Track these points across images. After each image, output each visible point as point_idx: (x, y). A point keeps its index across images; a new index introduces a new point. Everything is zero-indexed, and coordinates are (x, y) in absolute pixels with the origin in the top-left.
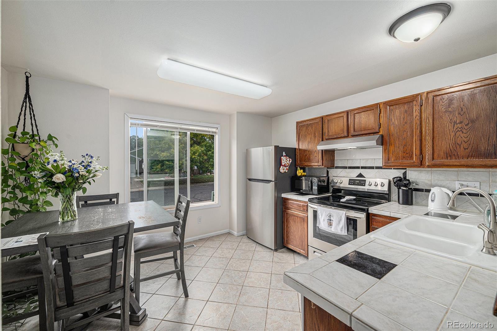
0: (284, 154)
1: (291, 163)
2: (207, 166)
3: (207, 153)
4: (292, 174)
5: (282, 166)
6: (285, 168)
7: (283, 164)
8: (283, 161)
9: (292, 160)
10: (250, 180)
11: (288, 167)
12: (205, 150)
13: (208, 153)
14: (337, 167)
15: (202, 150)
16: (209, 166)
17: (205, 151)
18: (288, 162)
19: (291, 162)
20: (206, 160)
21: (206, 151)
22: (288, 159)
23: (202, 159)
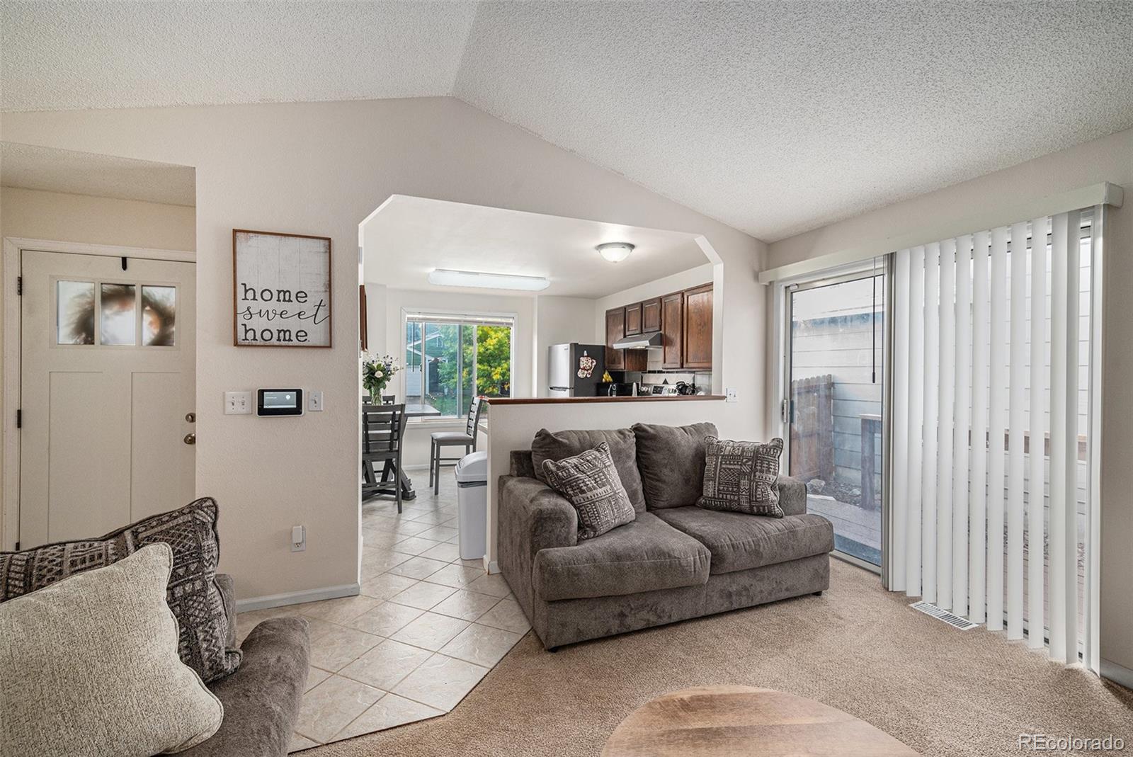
0: (585, 354)
1: (595, 366)
4: (596, 380)
5: (580, 370)
6: (586, 372)
7: (582, 367)
8: (581, 363)
9: (597, 362)
10: (551, 388)
11: (590, 372)
14: (650, 372)
18: (590, 364)
19: (594, 364)
22: (590, 361)
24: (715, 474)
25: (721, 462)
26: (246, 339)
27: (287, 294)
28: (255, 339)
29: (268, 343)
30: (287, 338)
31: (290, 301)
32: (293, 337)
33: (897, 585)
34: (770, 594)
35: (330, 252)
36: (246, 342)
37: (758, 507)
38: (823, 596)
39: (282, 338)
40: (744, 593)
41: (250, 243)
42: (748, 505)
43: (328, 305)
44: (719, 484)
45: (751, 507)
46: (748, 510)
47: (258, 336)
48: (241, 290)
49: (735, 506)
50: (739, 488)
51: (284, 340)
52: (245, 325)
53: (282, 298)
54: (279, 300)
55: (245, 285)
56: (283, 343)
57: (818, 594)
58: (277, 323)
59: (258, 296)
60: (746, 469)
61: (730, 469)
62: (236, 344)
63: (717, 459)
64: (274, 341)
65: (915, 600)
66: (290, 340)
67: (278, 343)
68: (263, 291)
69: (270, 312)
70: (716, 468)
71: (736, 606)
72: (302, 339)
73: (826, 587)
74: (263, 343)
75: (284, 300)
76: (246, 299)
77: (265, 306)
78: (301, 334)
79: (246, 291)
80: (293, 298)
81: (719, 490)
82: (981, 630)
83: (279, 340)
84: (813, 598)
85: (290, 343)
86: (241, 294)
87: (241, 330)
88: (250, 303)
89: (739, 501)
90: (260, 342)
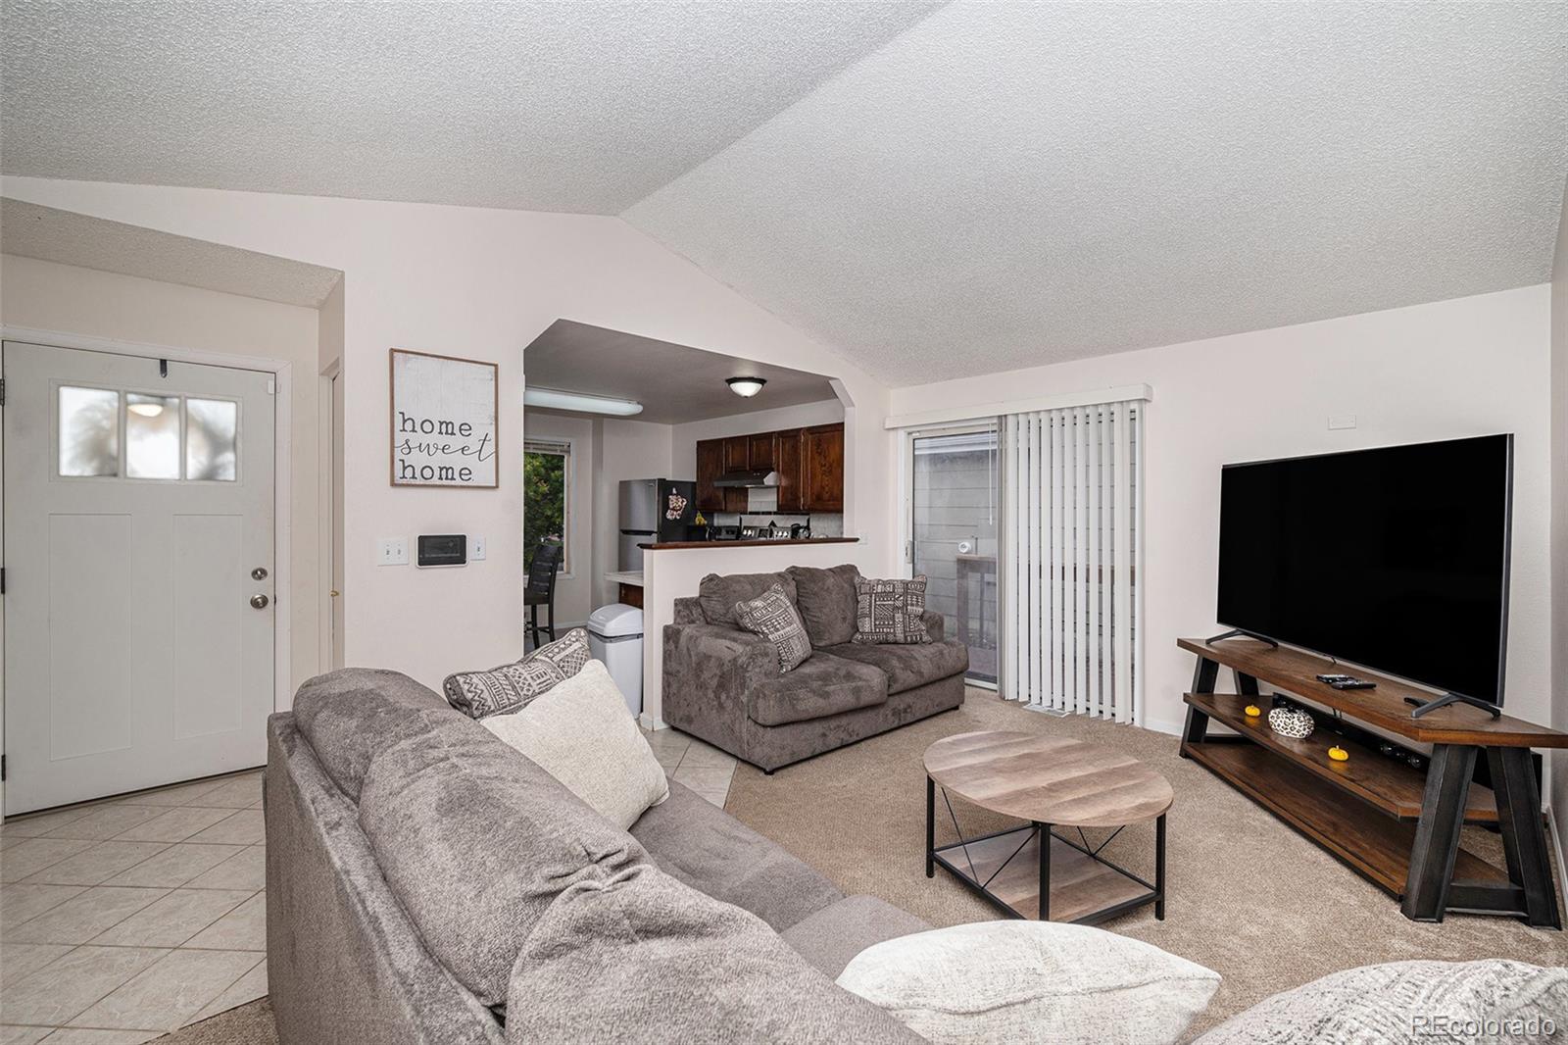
2: (549, 513)
3: (549, 474)
4: (686, 522)
10: (625, 532)
12: (543, 466)
13: (552, 474)
14: (751, 513)
15: (533, 466)
16: (553, 514)
17: (542, 469)
20: (545, 495)
21: (546, 469)
23: (535, 492)
24: (870, 610)
25: (875, 601)
26: (404, 477)
27: (450, 425)
28: (414, 477)
29: (428, 482)
30: (450, 477)
31: (453, 434)
32: (457, 476)
33: (1010, 695)
34: (926, 710)
35: (496, 380)
36: (404, 481)
37: (911, 636)
38: (960, 708)
39: (444, 477)
40: (909, 710)
41: (409, 365)
42: (902, 636)
43: (493, 441)
44: (875, 619)
45: (906, 637)
46: (902, 640)
47: (418, 474)
48: (398, 419)
49: (891, 638)
50: (894, 621)
51: (447, 478)
52: (403, 461)
53: (444, 431)
54: (441, 433)
55: (403, 413)
56: (445, 482)
57: (957, 708)
58: (438, 460)
59: (418, 428)
60: (899, 604)
61: (884, 605)
62: (393, 484)
63: (871, 597)
64: (435, 481)
65: (1025, 703)
66: (452, 479)
67: (439, 482)
68: (423, 422)
69: (431, 446)
70: (870, 606)
71: (903, 723)
72: (467, 477)
73: (963, 702)
74: (423, 482)
75: (447, 433)
76: (404, 430)
77: (426, 439)
78: (466, 472)
79: (404, 421)
80: (457, 430)
81: (875, 625)
82: (1073, 714)
83: (441, 478)
84: (953, 712)
85: (453, 483)
86: (398, 425)
87: (398, 465)
88: (408, 435)
89: (894, 634)
90: (420, 481)
